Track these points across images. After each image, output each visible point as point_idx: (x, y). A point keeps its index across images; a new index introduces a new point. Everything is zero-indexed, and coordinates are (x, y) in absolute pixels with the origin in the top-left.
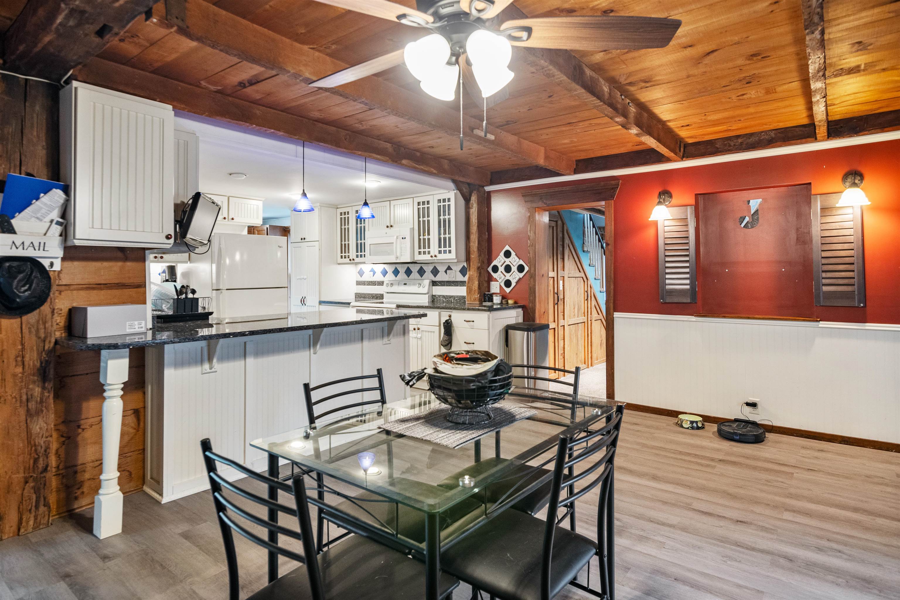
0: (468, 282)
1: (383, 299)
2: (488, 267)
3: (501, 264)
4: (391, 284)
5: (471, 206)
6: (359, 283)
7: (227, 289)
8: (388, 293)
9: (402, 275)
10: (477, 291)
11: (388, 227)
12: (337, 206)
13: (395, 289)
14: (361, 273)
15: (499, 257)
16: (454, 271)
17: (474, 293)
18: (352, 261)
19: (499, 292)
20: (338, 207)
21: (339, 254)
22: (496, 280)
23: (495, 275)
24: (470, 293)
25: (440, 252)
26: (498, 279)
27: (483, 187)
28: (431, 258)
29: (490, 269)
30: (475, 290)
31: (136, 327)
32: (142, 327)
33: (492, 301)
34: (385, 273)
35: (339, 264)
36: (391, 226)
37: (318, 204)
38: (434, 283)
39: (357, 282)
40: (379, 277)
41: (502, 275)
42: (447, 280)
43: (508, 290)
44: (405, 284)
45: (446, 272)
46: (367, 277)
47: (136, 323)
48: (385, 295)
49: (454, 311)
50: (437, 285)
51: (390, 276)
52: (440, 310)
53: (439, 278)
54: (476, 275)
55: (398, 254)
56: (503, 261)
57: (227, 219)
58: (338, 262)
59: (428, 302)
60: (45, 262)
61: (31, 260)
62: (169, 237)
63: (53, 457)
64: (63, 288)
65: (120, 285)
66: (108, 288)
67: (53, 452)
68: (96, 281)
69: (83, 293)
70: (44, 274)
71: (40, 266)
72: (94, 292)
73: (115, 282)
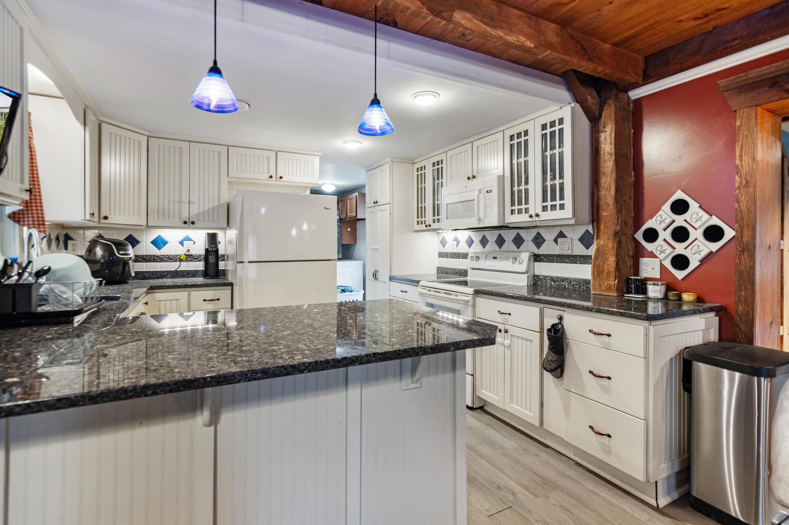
0: (596, 258)
1: (467, 276)
2: (636, 231)
3: (664, 225)
4: (476, 257)
5: (601, 128)
6: (441, 255)
7: (250, 262)
8: (473, 269)
9: (492, 246)
10: (613, 274)
11: (469, 178)
12: (413, 160)
13: (482, 264)
14: (443, 243)
15: (660, 213)
16: (569, 240)
17: (608, 277)
18: (429, 228)
19: (658, 277)
20: (415, 162)
21: (416, 220)
22: (652, 255)
23: (649, 247)
24: (599, 276)
25: (545, 209)
26: (657, 254)
27: (627, 92)
28: (530, 219)
29: (639, 236)
30: (609, 272)
33: (644, 291)
34: (470, 242)
35: (416, 231)
36: (474, 177)
37: (389, 159)
38: (537, 258)
39: (439, 253)
40: (463, 248)
41: (666, 246)
42: (557, 254)
43: (680, 275)
44: (495, 258)
45: (556, 241)
46: (450, 248)
48: (470, 271)
49: (567, 310)
50: (541, 261)
51: (477, 248)
52: (542, 306)
53: (543, 250)
54: (610, 245)
55: (481, 216)
56: (668, 221)
57: (274, 178)
58: (415, 229)
59: (527, 285)
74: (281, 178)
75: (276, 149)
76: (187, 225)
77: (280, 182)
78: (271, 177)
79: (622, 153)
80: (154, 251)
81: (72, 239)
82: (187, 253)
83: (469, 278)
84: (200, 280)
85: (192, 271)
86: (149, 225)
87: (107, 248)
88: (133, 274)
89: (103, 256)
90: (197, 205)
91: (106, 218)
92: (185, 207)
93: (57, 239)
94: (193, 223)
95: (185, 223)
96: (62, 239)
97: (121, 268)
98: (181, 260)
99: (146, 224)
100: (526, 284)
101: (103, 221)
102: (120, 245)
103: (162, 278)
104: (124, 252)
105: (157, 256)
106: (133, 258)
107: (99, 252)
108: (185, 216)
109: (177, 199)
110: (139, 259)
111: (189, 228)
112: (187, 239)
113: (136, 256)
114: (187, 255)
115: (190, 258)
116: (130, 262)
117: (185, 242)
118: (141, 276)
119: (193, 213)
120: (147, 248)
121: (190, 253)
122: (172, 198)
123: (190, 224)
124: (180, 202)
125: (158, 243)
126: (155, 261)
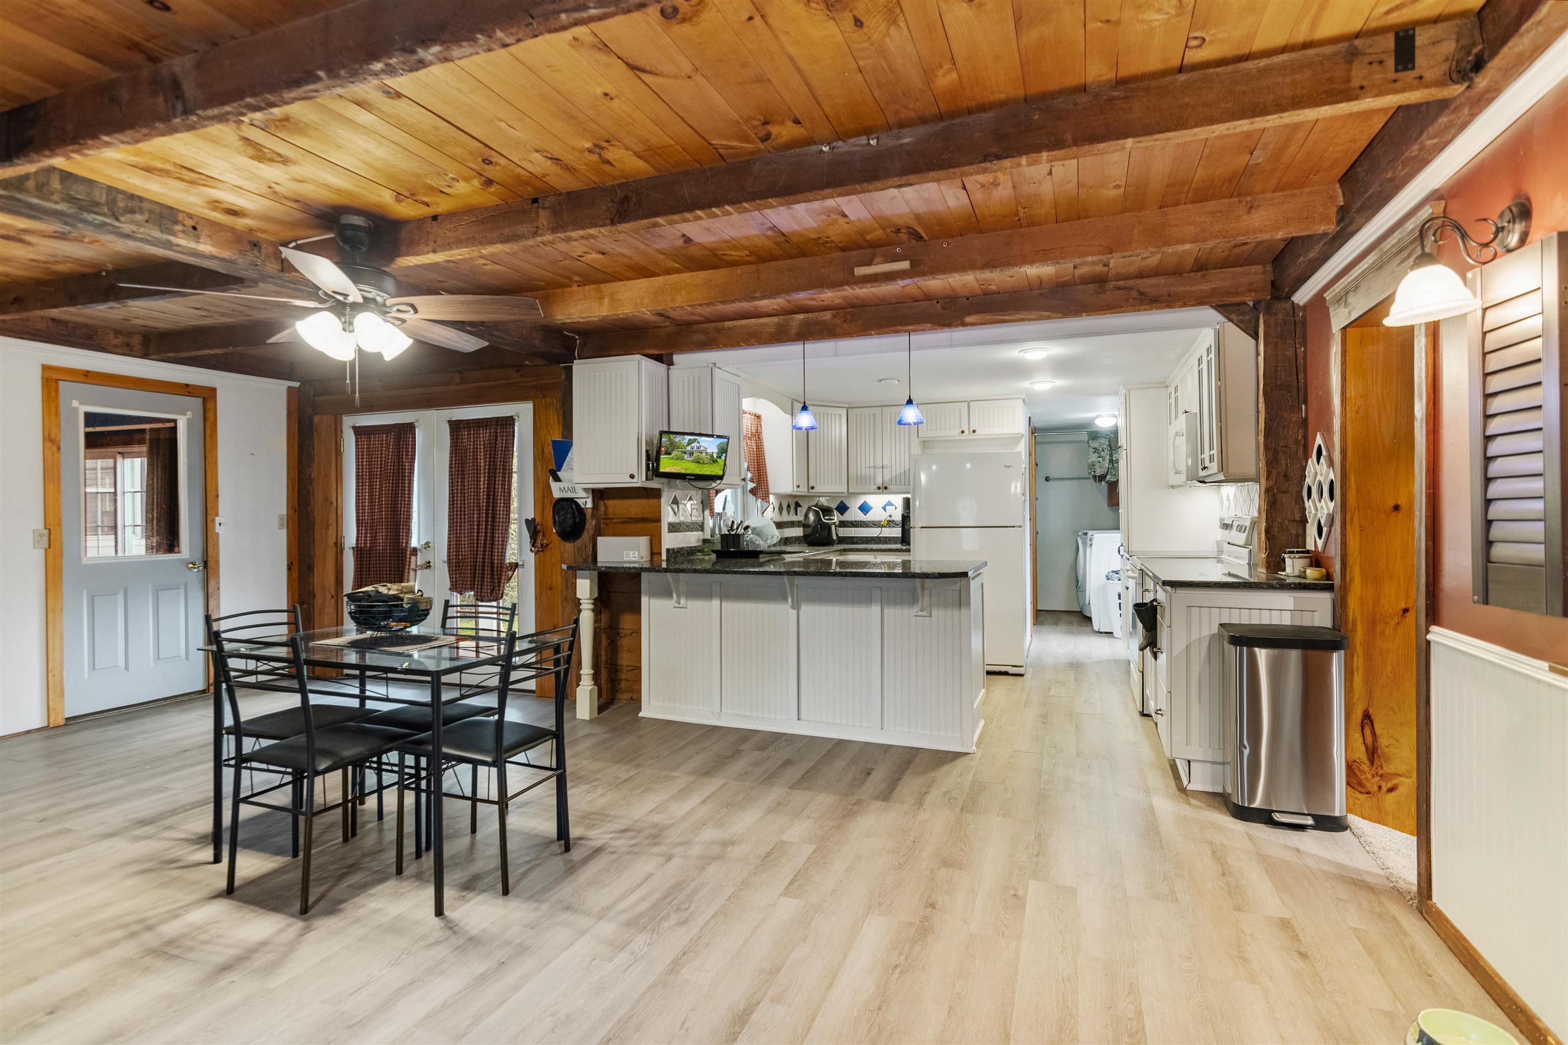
3: (1312, 479)
5: (1259, 350)
8: (1228, 543)
12: (1164, 382)
15: (1310, 462)
20: (1167, 384)
22: (1310, 519)
23: (1307, 508)
25: (1210, 459)
26: (1308, 517)
29: (1305, 493)
31: (631, 556)
32: (635, 557)
35: (1172, 487)
36: (1186, 412)
37: (1122, 388)
41: (1312, 508)
43: (1320, 545)
57: (966, 433)
58: (1171, 483)
60: (580, 502)
61: (571, 501)
62: (632, 476)
63: (603, 652)
64: (608, 521)
65: (644, 520)
66: (636, 522)
67: (603, 648)
68: (628, 516)
69: (620, 526)
70: (581, 511)
71: (577, 504)
72: (628, 526)
73: (641, 516)
74: (974, 431)
75: (969, 400)
76: (881, 491)
77: (973, 436)
78: (963, 432)
79: (1279, 382)
80: (860, 516)
81: (800, 506)
82: (889, 519)
84: (899, 546)
85: (893, 537)
86: (850, 492)
87: (817, 514)
88: (835, 537)
89: (814, 521)
90: (889, 471)
91: (813, 488)
92: (879, 471)
93: (789, 506)
94: (886, 488)
95: (879, 488)
96: (793, 507)
97: (827, 532)
98: (883, 526)
99: (847, 491)
101: (811, 491)
102: (827, 511)
103: (867, 543)
104: (828, 518)
105: (863, 522)
106: (837, 523)
107: (812, 517)
108: (879, 482)
109: (872, 465)
110: (843, 524)
111: (882, 493)
112: (889, 504)
113: (840, 522)
114: (889, 521)
115: (891, 523)
116: (833, 527)
117: (887, 507)
118: (842, 540)
119: (887, 478)
120: (854, 514)
121: (892, 518)
122: (868, 464)
123: (883, 489)
124: (875, 467)
125: (864, 508)
126: (862, 526)
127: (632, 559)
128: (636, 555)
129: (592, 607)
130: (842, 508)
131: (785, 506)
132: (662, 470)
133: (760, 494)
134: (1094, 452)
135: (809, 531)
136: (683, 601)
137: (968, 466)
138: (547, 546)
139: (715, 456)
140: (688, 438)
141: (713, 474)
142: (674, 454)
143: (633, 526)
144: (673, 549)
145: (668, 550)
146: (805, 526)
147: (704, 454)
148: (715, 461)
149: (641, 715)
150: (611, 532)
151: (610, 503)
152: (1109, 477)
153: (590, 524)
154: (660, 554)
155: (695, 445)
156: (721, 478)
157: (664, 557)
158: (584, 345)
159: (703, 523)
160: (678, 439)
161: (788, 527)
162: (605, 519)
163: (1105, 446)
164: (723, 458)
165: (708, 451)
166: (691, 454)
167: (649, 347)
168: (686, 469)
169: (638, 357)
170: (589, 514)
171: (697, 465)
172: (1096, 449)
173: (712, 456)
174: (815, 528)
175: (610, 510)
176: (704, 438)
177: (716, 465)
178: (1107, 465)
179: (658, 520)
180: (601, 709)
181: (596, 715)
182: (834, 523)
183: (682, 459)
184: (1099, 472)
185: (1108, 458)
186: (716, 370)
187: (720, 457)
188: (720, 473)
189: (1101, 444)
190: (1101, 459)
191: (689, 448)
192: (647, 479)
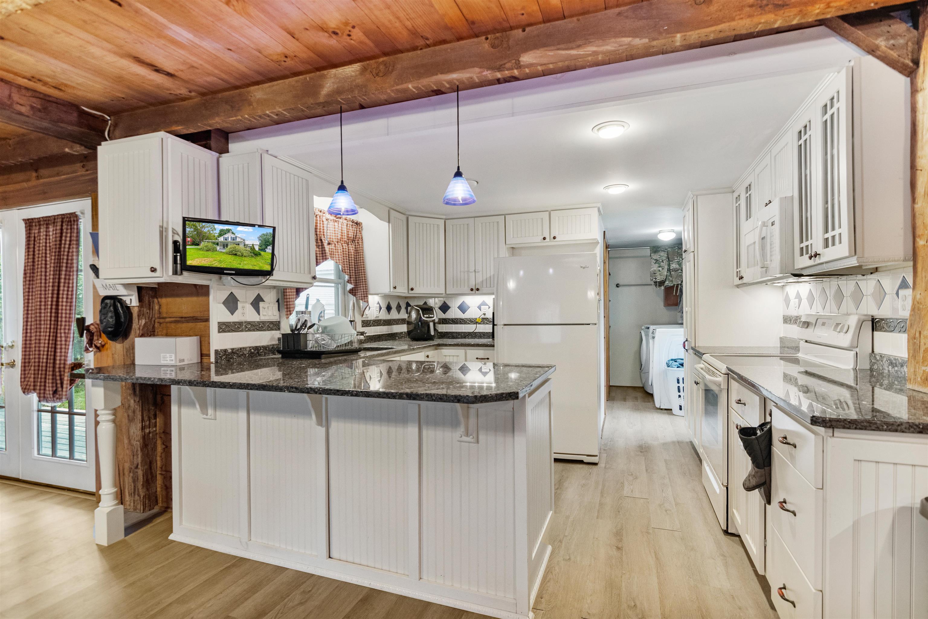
0: (911, 322)
1: (798, 351)
8: (806, 341)
11: (766, 206)
13: (818, 334)
14: (787, 301)
17: (924, 359)
18: (742, 281)
20: (734, 189)
21: (735, 271)
30: (926, 351)
31: (168, 359)
32: (172, 360)
34: (811, 300)
35: (737, 287)
36: (770, 203)
37: (690, 193)
39: (784, 316)
40: (804, 308)
42: (900, 317)
44: (824, 324)
46: (793, 309)
47: (168, 355)
48: (802, 344)
55: (768, 260)
57: (548, 239)
58: (736, 284)
59: (855, 369)
60: (124, 298)
61: (115, 299)
62: (153, 270)
63: (158, 458)
64: (161, 321)
65: (195, 319)
66: (188, 322)
67: (159, 454)
68: (180, 315)
69: (173, 325)
70: (128, 309)
71: (121, 301)
72: (180, 325)
73: (191, 315)
74: (554, 238)
75: (549, 210)
76: (473, 292)
77: (554, 243)
78: (544, 239)
80: (459, 315)
81: (410, 305)
82: (483, 316)
83: (800, 355)
85: (487, 333)
86: (447, 293)
88: (432, 333)
89: (416, 319)
90: (481, 273)
91: (412, 289)
92: (472, 275)
94: (478, 290)
95: (472, 290)
96: (403, 306)
97: (426, 328)
98: (476, 323)
99: (444, 292)
100: (852, 366)
101: (411, 292)
102: (429, 310)
103: (465, 338)
104: (427, 316)
105: (462, 319)
106: (437, 320)
108: (472, 285)
109: (466, 269)
110: (442, 321)
111: (476, 294)
112: (484, 304)
113: (440, 319)
114: (483, 319)
115: (484, 321)
116: (431, 324)
117: (482, 307)
118: (443, 335)
119: (479, 279)
120: (454, 313)
121: (486, 317)
122: (462, 270)
123: (475, 290)
124: (468, 272)
125: (463, 308)
126: (461, 323)
127: (169, 362)
128: (173, 358)
129: (112, 417)
130: (445, 308)
131: (394, 306)
132: (189, 262)
133: (359, 294)
134: (656, 263)
135: (412, 327)
136: (210, 411)
137: (551, 271)
138: (103, 346)
139: (257, 248)
140: (219, 227)
141: (257, 268)
142: (203, 244)
143: (184, 325)
144: (225, 351)
145: (216, 352)
146: (409, 323)
147: (241, 246)
148: (256, 254)
149: (171, 537)
150: (165, 331)
151: (163, 301)
152: (667, 282)
153: (137, 324)
154: (209, 355)
155: (229, 236)
156: (269, 273)
157: (213, 359)
158: (115, 125)
159: (279, 322)
160: (206, 228)
161: (397, 324)
162: (159, 318)
163: (664, 258)
164: (269, 250)
165: (247, 243)
166: (225, 245)
167: (177, 123)
168: (220, 261)
169: (162, 134)
170: (135, 312)
171: (233, 257)
172: (656, 260)
173: (252, 248)
174: (416, 325)
175: (164, 310)
176: (240, 228)
177: (258, 258)
178: (666, 273)
179: (207, 320)
180: (129, 529)
181: (121, 536)
182: (433, 321)
183: (214, 250)
184: (659, 279)
185: (666, 267)
186: (266, 157)
187: (264, 250)
188: (268, 268)
189: (661, 256)
190: (660, 269)
191: (221, 239)
192: (175, 273)
